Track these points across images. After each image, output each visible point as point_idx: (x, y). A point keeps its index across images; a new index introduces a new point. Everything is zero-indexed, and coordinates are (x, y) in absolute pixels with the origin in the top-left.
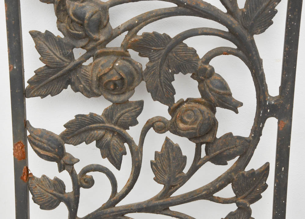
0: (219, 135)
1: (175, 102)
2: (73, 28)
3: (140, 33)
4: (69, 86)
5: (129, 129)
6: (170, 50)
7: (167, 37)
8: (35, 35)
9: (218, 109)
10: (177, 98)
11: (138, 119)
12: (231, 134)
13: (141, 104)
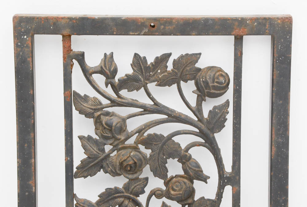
0: (196, 198)
1: (168, 177)
2: (105, 132)
3: (146, 134)
4: (102, 170)
5: (139, 197)
6: (164, 144)
7: (162, 136)
8: (81, 138)
9: (195, 181)
10: (169, 175)
11: (145, 189)
12: (203, 198)
13: (147, 179)
